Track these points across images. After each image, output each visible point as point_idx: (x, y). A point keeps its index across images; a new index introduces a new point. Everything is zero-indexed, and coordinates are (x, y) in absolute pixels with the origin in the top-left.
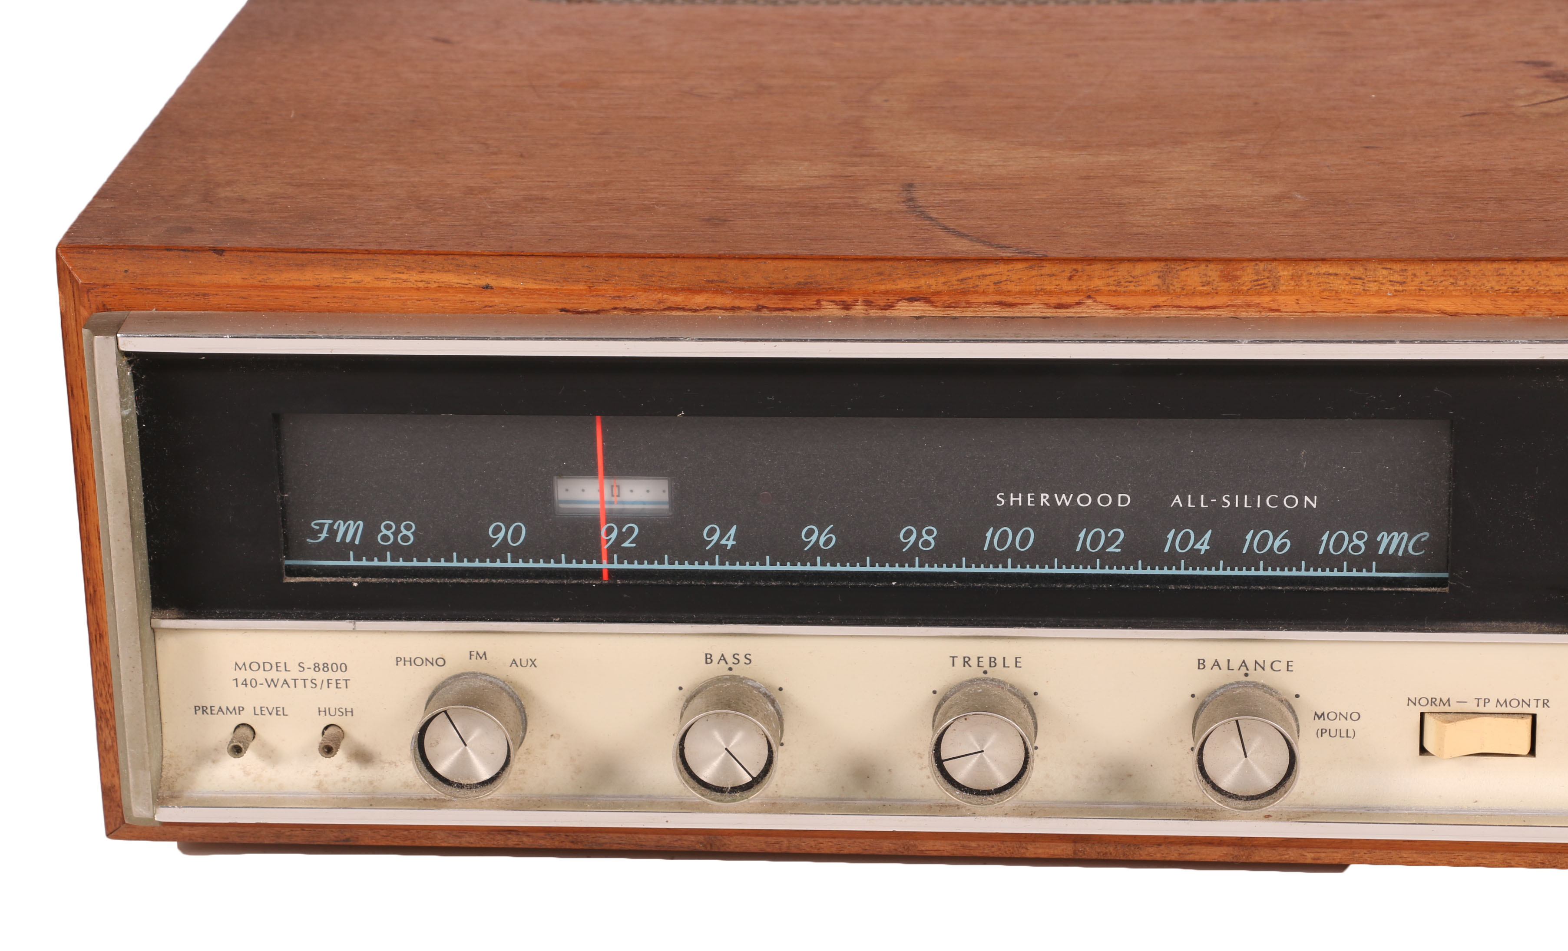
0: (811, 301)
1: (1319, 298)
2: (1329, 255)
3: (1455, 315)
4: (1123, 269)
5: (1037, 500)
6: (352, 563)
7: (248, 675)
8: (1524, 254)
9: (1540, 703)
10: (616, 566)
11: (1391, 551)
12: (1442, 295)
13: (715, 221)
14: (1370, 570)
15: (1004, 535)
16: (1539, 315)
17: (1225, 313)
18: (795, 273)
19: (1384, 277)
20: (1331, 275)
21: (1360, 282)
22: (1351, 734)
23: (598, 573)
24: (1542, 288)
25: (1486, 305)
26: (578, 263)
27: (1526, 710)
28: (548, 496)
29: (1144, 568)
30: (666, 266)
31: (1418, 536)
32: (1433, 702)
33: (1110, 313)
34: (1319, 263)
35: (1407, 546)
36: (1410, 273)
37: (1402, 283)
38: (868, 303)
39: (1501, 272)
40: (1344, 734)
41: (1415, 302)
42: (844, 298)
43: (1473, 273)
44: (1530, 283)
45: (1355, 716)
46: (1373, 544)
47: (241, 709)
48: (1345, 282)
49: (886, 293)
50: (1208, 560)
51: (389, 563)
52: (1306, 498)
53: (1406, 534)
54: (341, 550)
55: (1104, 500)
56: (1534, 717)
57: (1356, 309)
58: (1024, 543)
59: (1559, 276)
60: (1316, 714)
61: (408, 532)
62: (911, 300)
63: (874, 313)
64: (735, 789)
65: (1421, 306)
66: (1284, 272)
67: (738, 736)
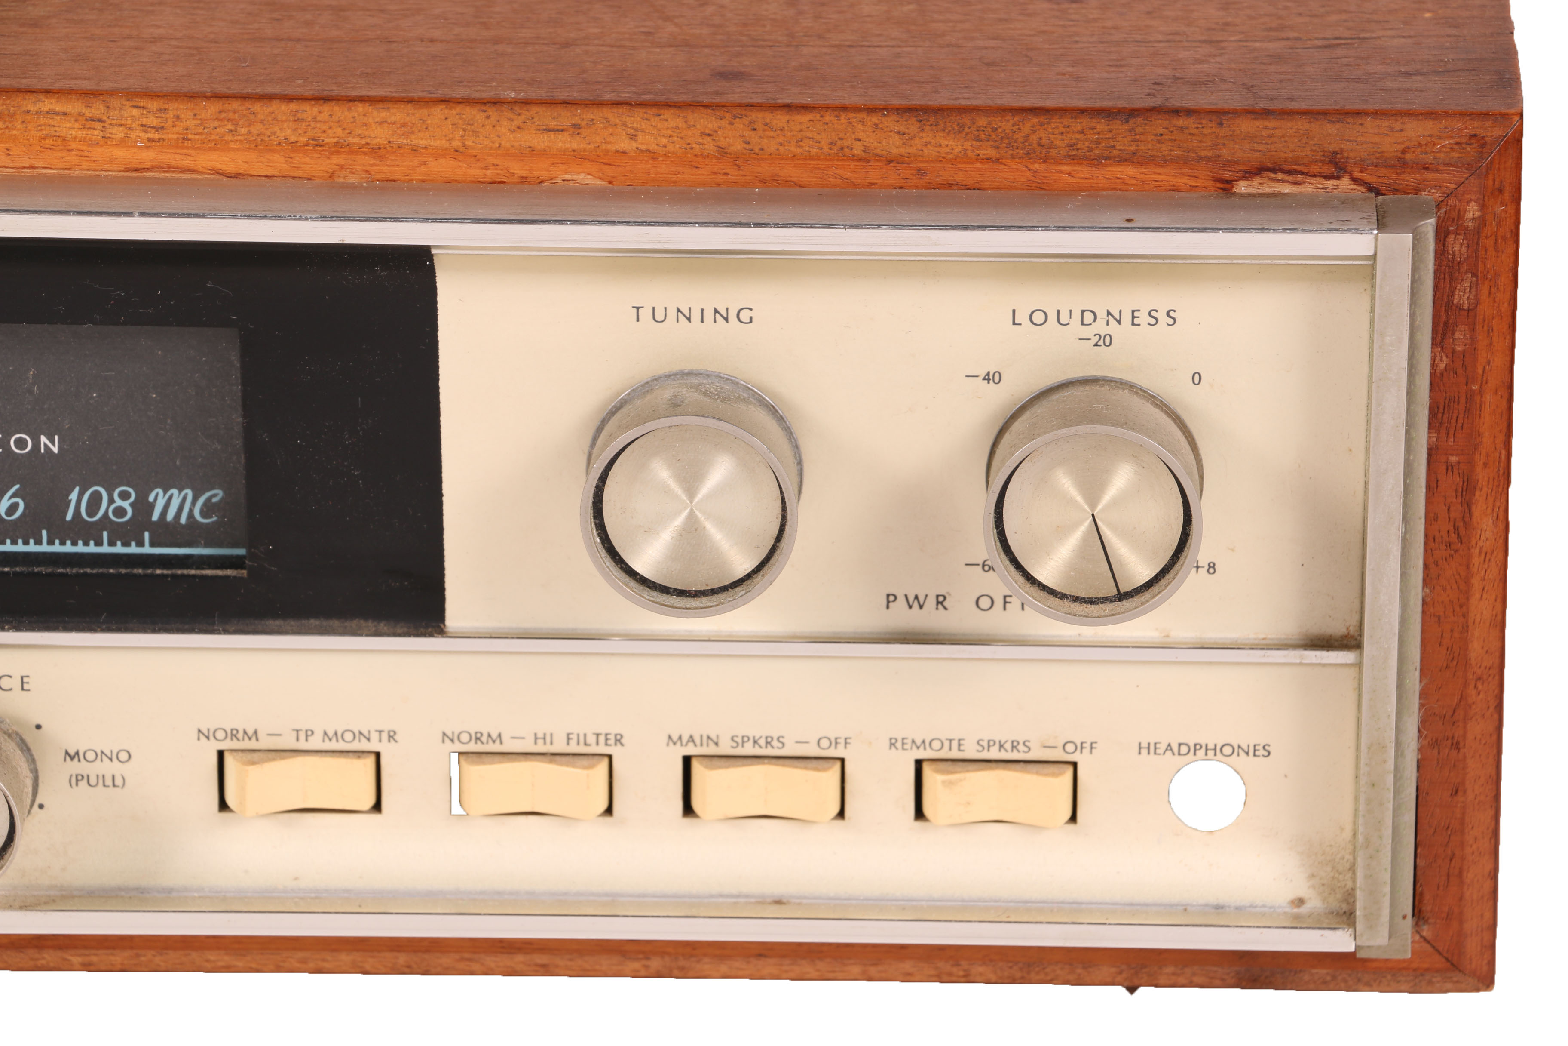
1: (39, 148)
2: (57, 86)
3: (236, 176)
8: (336, 90)
9: (385, 736)
11: (170, 517)
12: (217, 147)
14: (140, 544)
16: (353, 179)
19: (134, 119)
20: (58, 114)
21: (98, 125)
22: (119, 781)
24: (356, 140)
25: (278, 163)
27: (365, 746)
31: (208, 495)
32: (234, 735)
34: (41, 96)
36: (171, 114)
37: (158, 129)
39: (299, 115)
40: (109, 782)
41: (178, 157)
43: (261, 116)
44: (339, 132)
45: (124, 756)
46: (143, 507)
48: (77, 125)
52: (43, 439)
53: (189, 492)
56: (378, 755)
57: (93, 165)
60: (67, 753)
65: (186, 162)
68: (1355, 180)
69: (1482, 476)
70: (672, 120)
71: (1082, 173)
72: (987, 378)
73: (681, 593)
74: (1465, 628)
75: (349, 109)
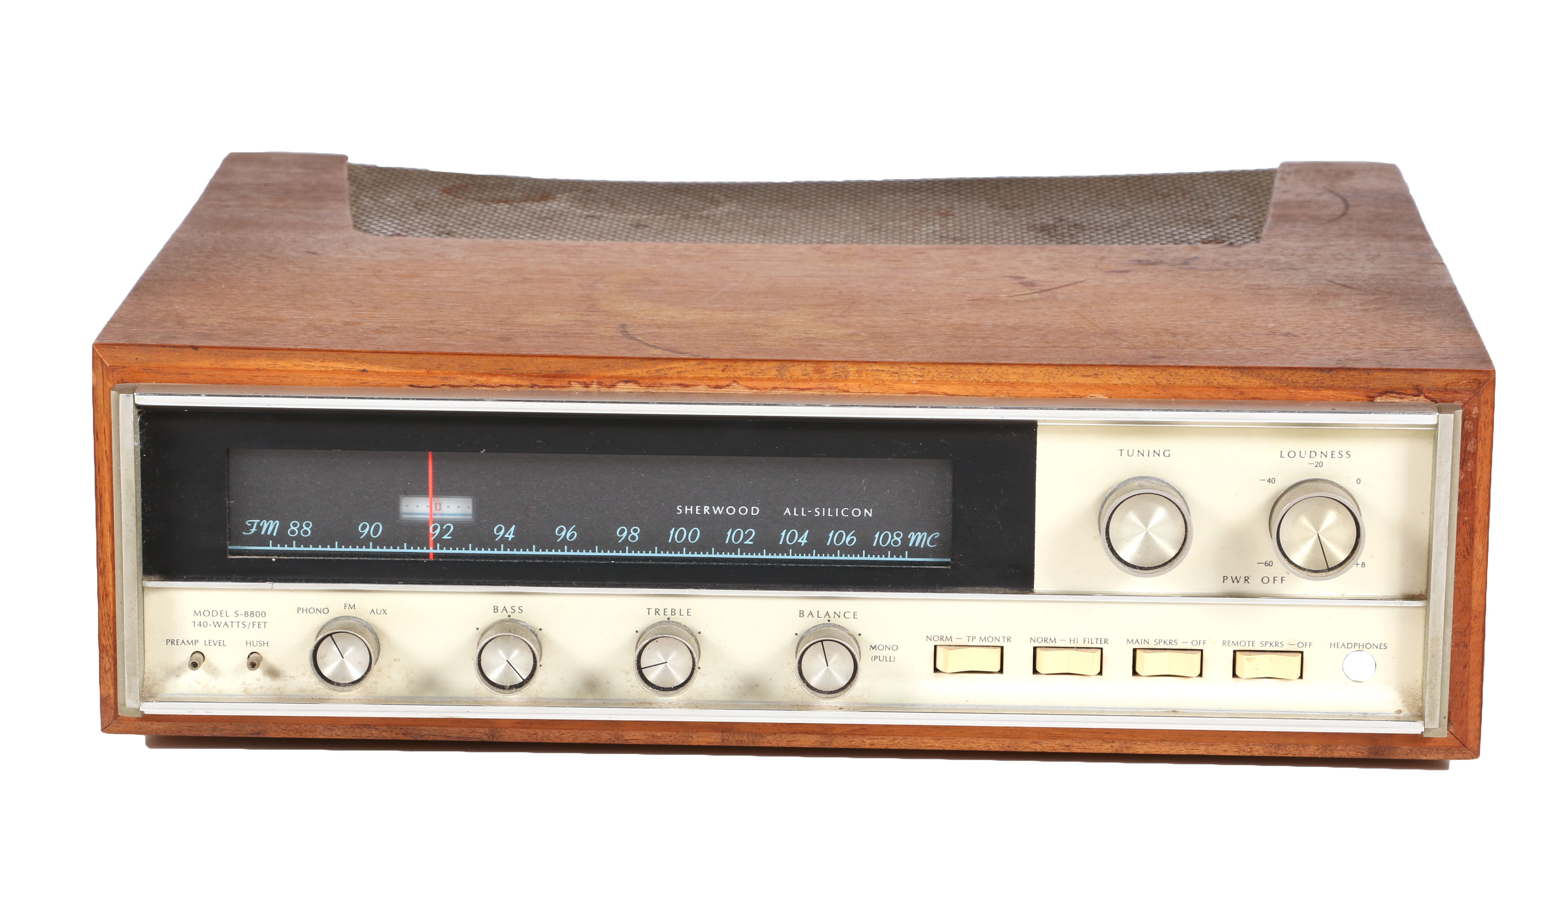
0: (565, 382)
1: (872, 384)
2: (878, 360)
3: (954, 395)
4: (755, 366)
5: (702, 510)
6: (271, 548)
7: (202, 619)
8: (993, 361)
9: (1006, 639)
10: (438, 551)
11: (917, 545)
12: (945, 384)
13: (504, 339)
14: (904, 557)
15: (682, 532)
16: (1002, 396)
17: (815, 392)
18: (555, 366)
19: (911, 372)
20: (880, 371)
21: (897, 375)
22: (892, 659)
23: (426, 555)
24: (1003, 380)
25: (971, 390)
26: (420, 357)
27: (997, 644)
28: (396, 507)
29: (767, 554)
30: (476, 360)
31: (933, 535)
32: (942, 639)
33: (747, 391)
34: (873, 364)
35: (926, 541)
36: (926, 371)
37: (921, 376)
38: (600, 384)
39: (980, 371)
40: (888, 659)
41: (929, 388)
42: (585, 380)
43: (963, 371)
44: (997, 377)
45: (895, 648)
46: (906, 540)
47: (196, 642)
48: (888, 375)
49: (611, 377)
50: (806, 550)
51: (294, 548)
52: (866, 511)
53: (925, 534)
54: (263, 539)
55: (743, 511)
56: (1002, 648)
57: (894, 392)
58: (693, 538)
59: (1014, 373)
60: (871, 646)
61: (307, 528)
62: (626, 382)
63: (603, 389)
64: (511, 687)
65: (933, 390)
66: (852, 369)
67: (516, 653)
68: (1426, 397)
69: (1478, 526)
70: (1136, 372)
71: (1310, 393)
72: (1269, 481)
73: (1141, 568)
74: (1470, 593)
75: (1000, 368)
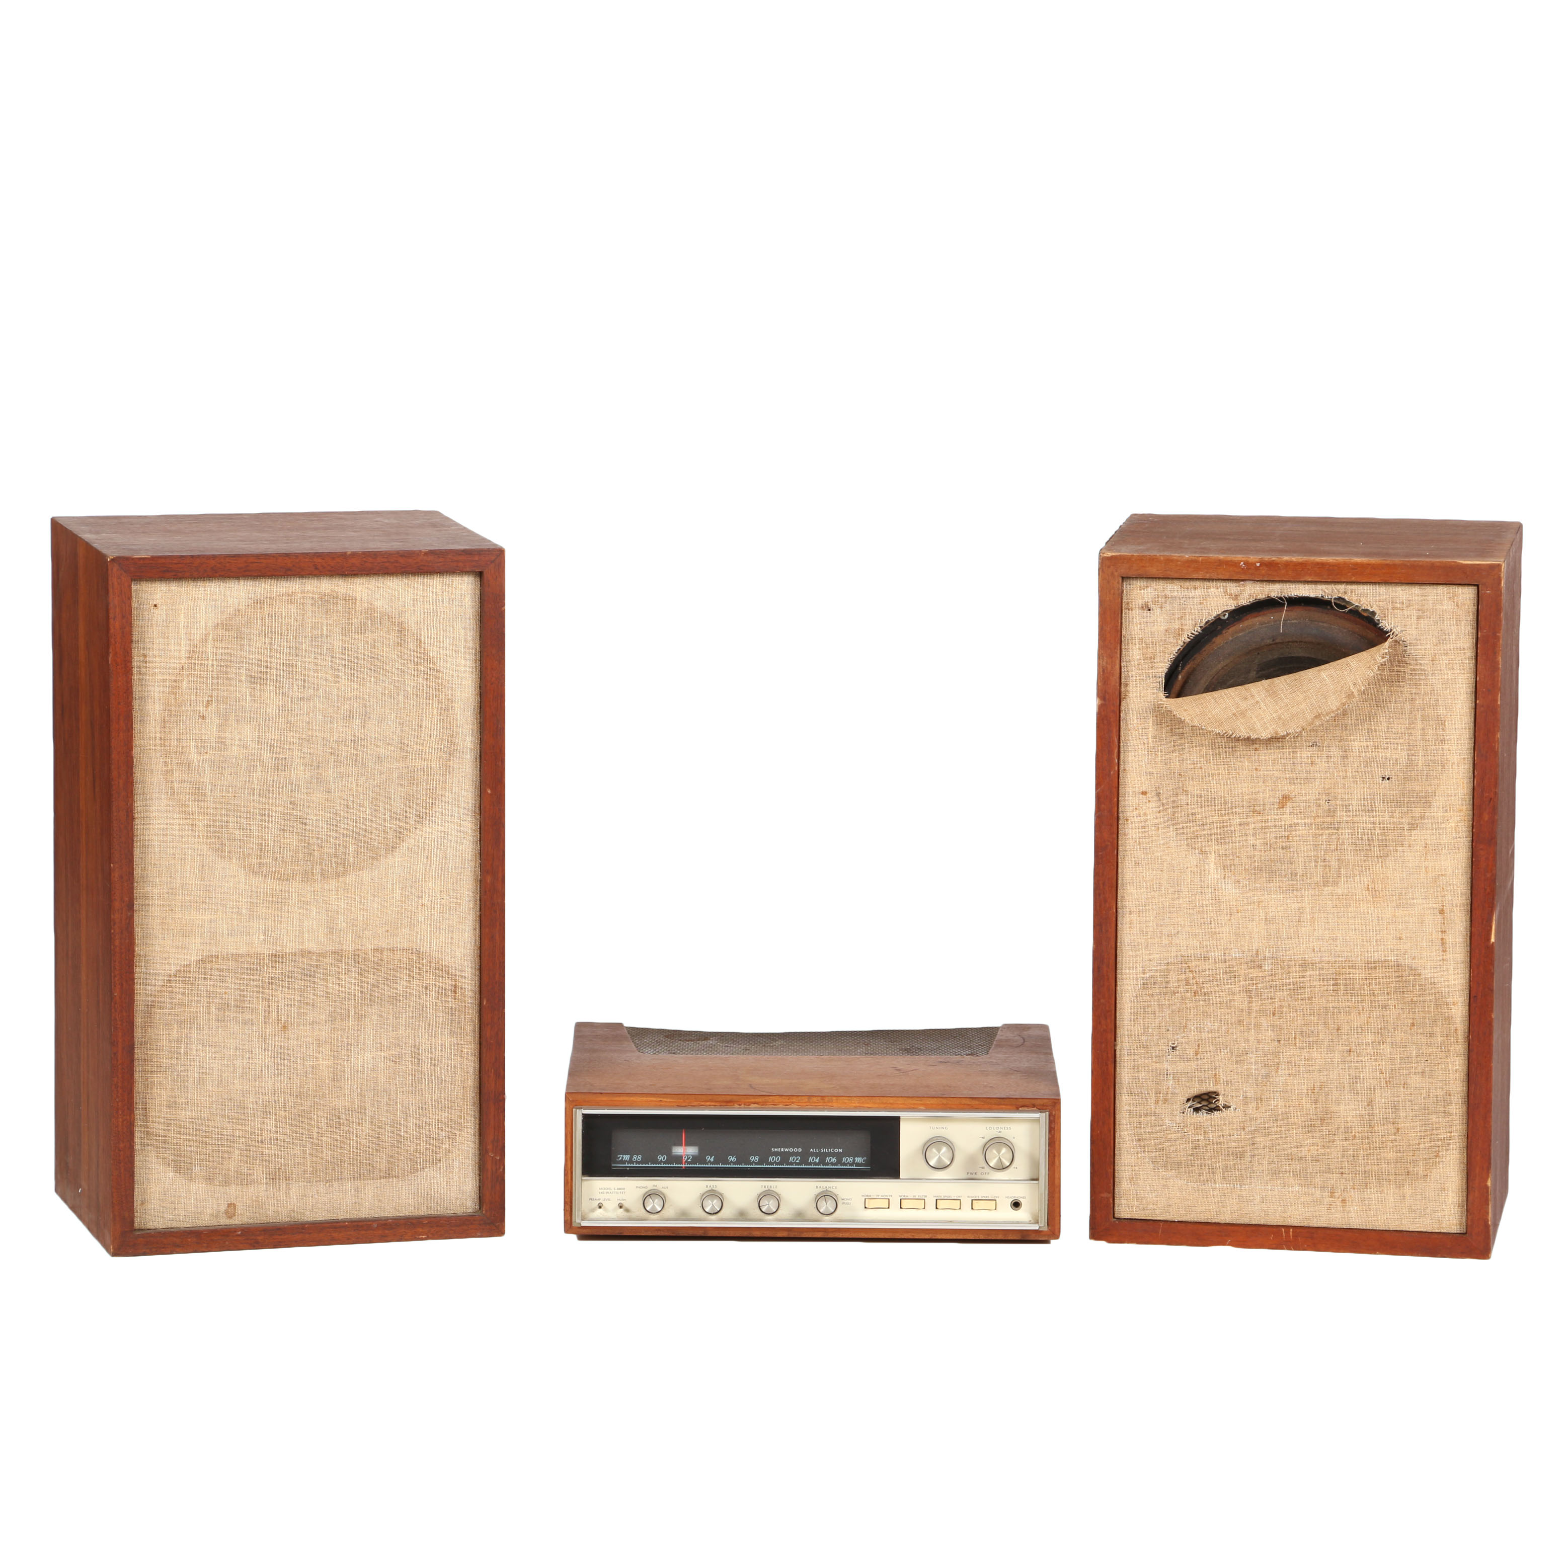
0: (732, 1104)
1: (842, 1104)
3: (870, 1107)
4: (800, 1098)
5: (781, 1150)
6: (626, 1165)
7: (602, 1191)
8: (885, 1095)
9: (890, 1196)
10: (686, 1166)
11: (858, 1162)
12: (868, 1103)
13: (710, 1088)
14: (853, 1166)
15: (773, 1158)
16: (888, 1108)
17: (822, 1107)
18: (728, 1098)
19: (855, 1100)
22: (850, 1203)
23: (682, 1167)
24: (888, 1102)
25: (876, 1106)
26: (680, 1096)
27: (887, 1198)
28: (670, 1150)
29: (804, 1166)
30: (700, 1097)
31: (864, 1158)
32: (867, 1196)
33: (797, 1107)
34: (842, 1096)
35: (861, 1161)
36: (860, 1099)
37: (859, 1101)
38: (744, 1104)
39: (880, 1099)
40: (848, 1203)
42: (739, 1103)
43: (874, 1099)
44: (886, 1101)
45: (850, 1199)
46: (854, 1160)
47: (600, 1199)
49: (748, 1102)
50: (818, 1164)
51: (635, 1165)
52: (840, 1149)
53: (861, 1158)
54: (624, 1162)
55: (796, 1150)
56: (889, 1199)
57: (849, 1106)
58: (778, 1160)
59: (892, 1100)
60: (842, 1198)
61: (640, 1158)
62: (754, 1104)
63: (746, 1106)
64: (714, 1215)
66: (834, 1098)
67: (715, 1201)
68: (1036, 1108)
70: (936, 1099)
71: (997, 1106)
72: (982, 1138)
73: (937, 1169)
74: (1055, 1177)
75: (887, 1098)
